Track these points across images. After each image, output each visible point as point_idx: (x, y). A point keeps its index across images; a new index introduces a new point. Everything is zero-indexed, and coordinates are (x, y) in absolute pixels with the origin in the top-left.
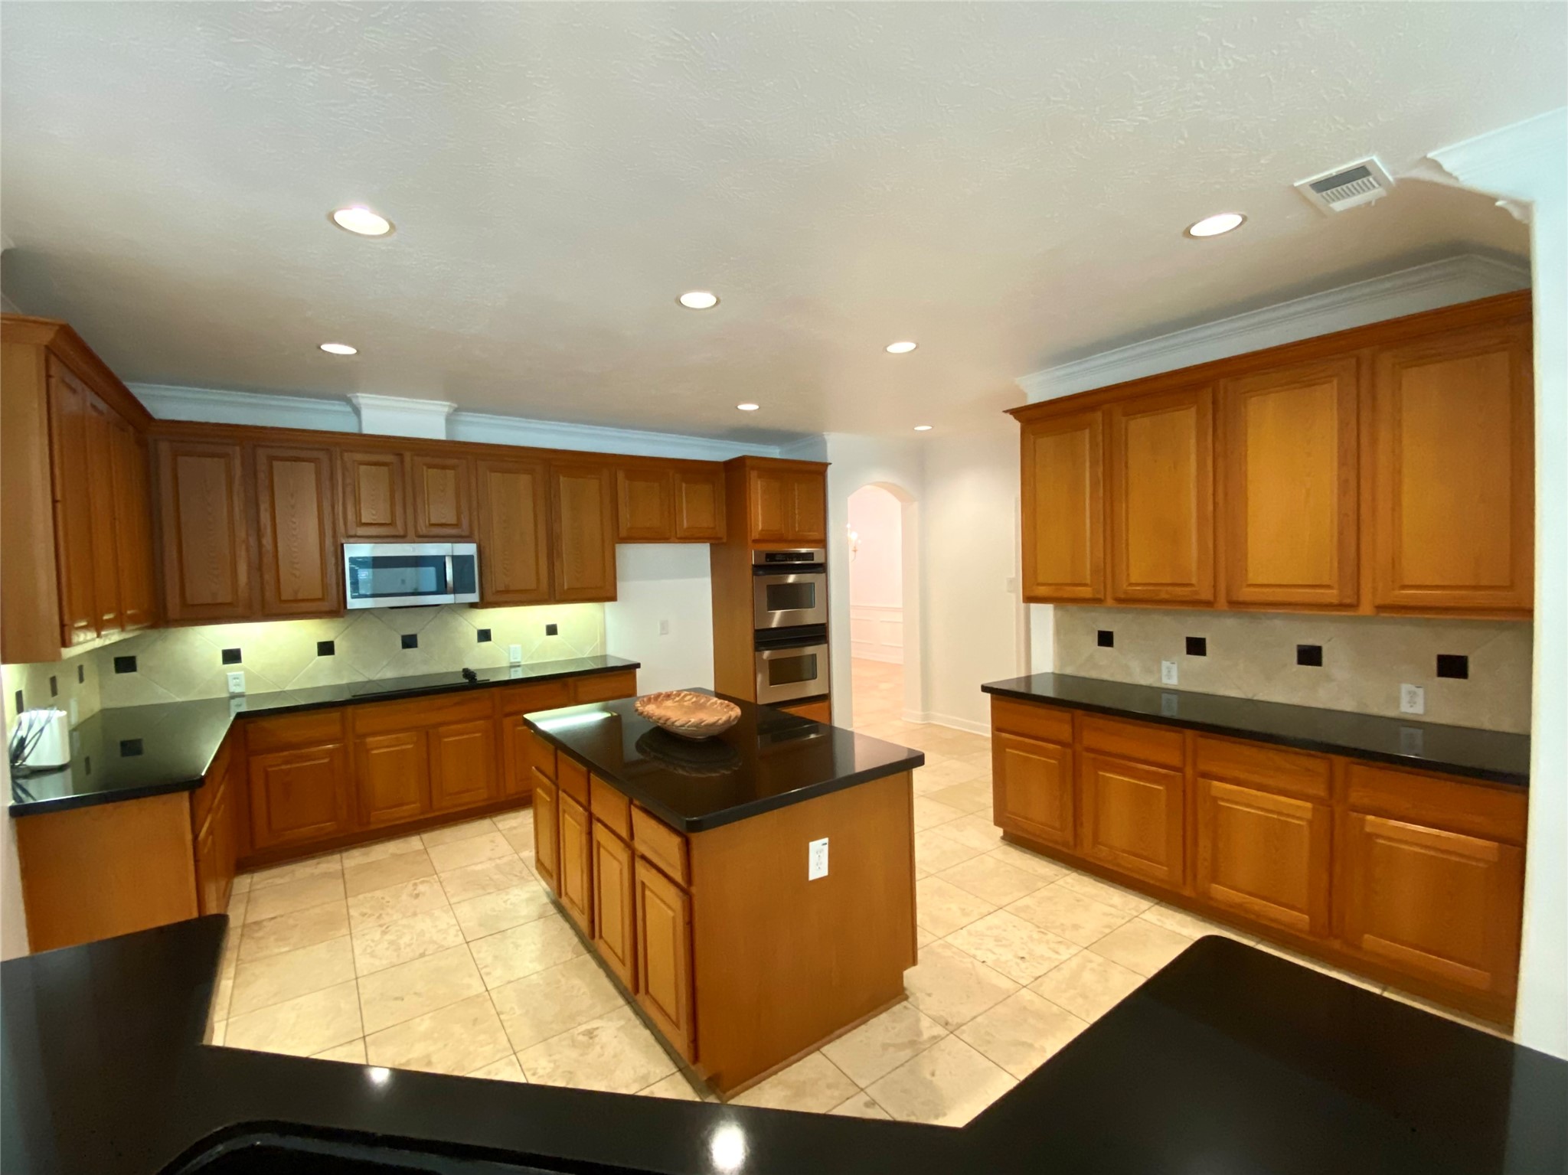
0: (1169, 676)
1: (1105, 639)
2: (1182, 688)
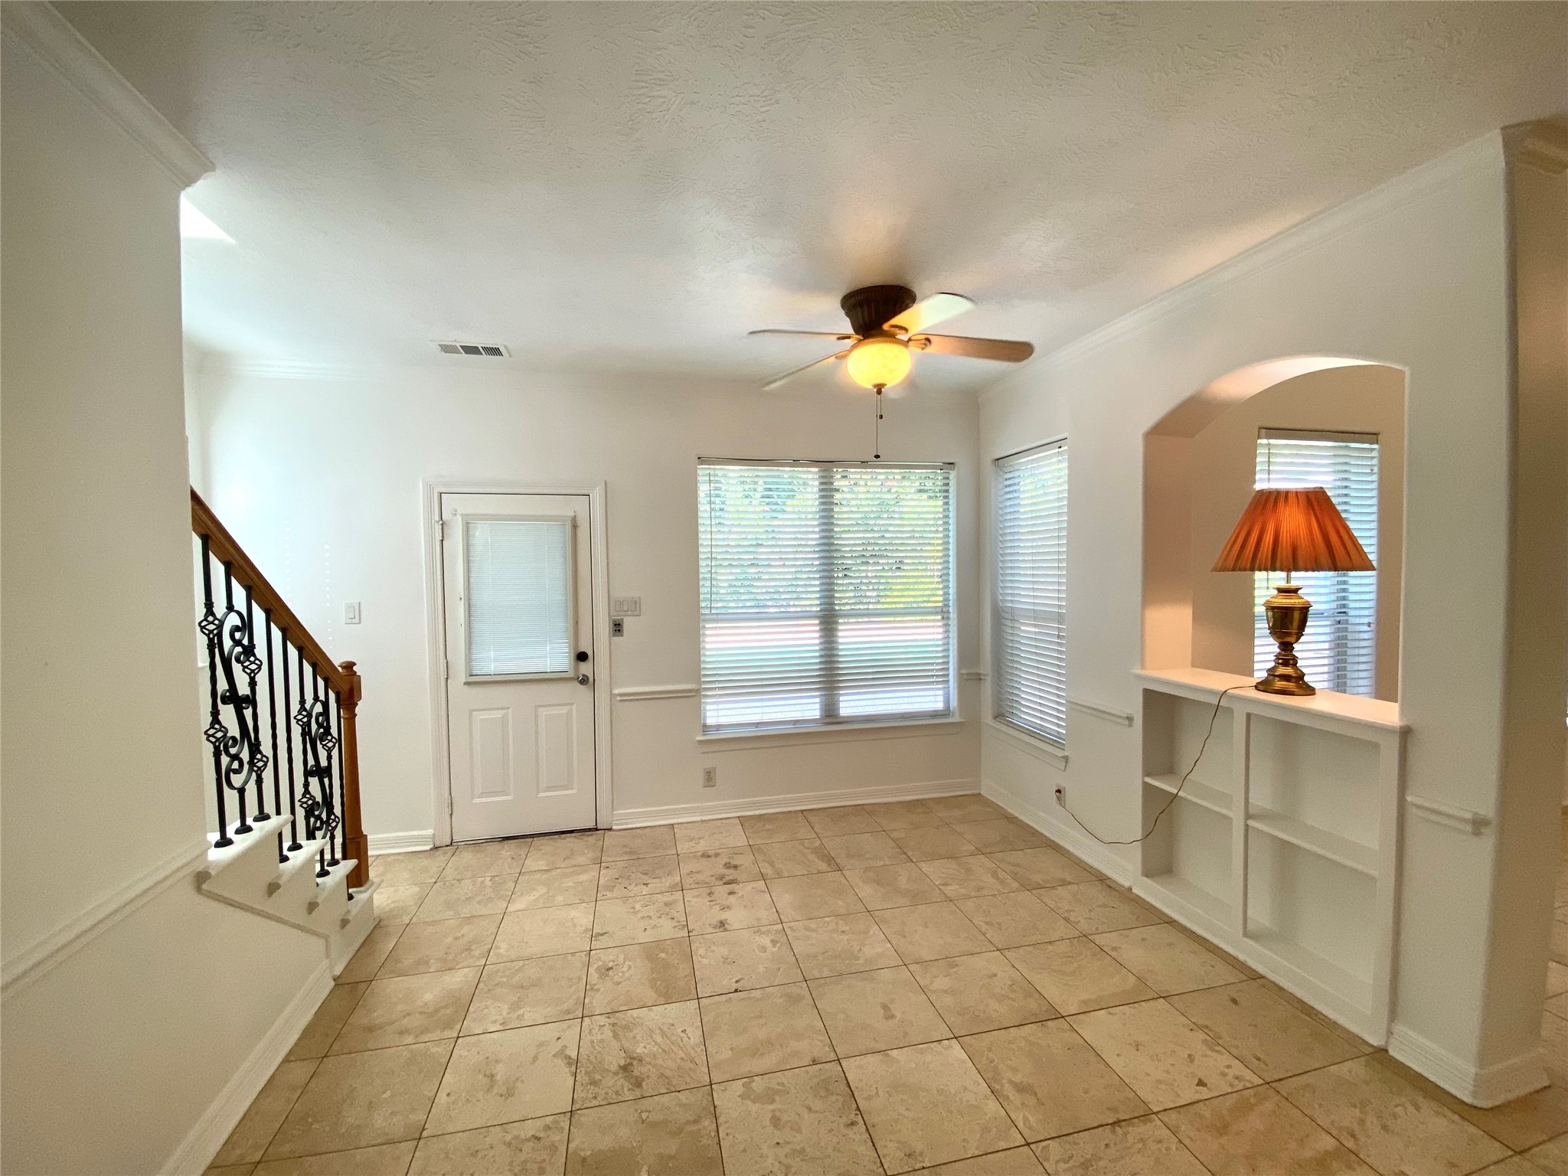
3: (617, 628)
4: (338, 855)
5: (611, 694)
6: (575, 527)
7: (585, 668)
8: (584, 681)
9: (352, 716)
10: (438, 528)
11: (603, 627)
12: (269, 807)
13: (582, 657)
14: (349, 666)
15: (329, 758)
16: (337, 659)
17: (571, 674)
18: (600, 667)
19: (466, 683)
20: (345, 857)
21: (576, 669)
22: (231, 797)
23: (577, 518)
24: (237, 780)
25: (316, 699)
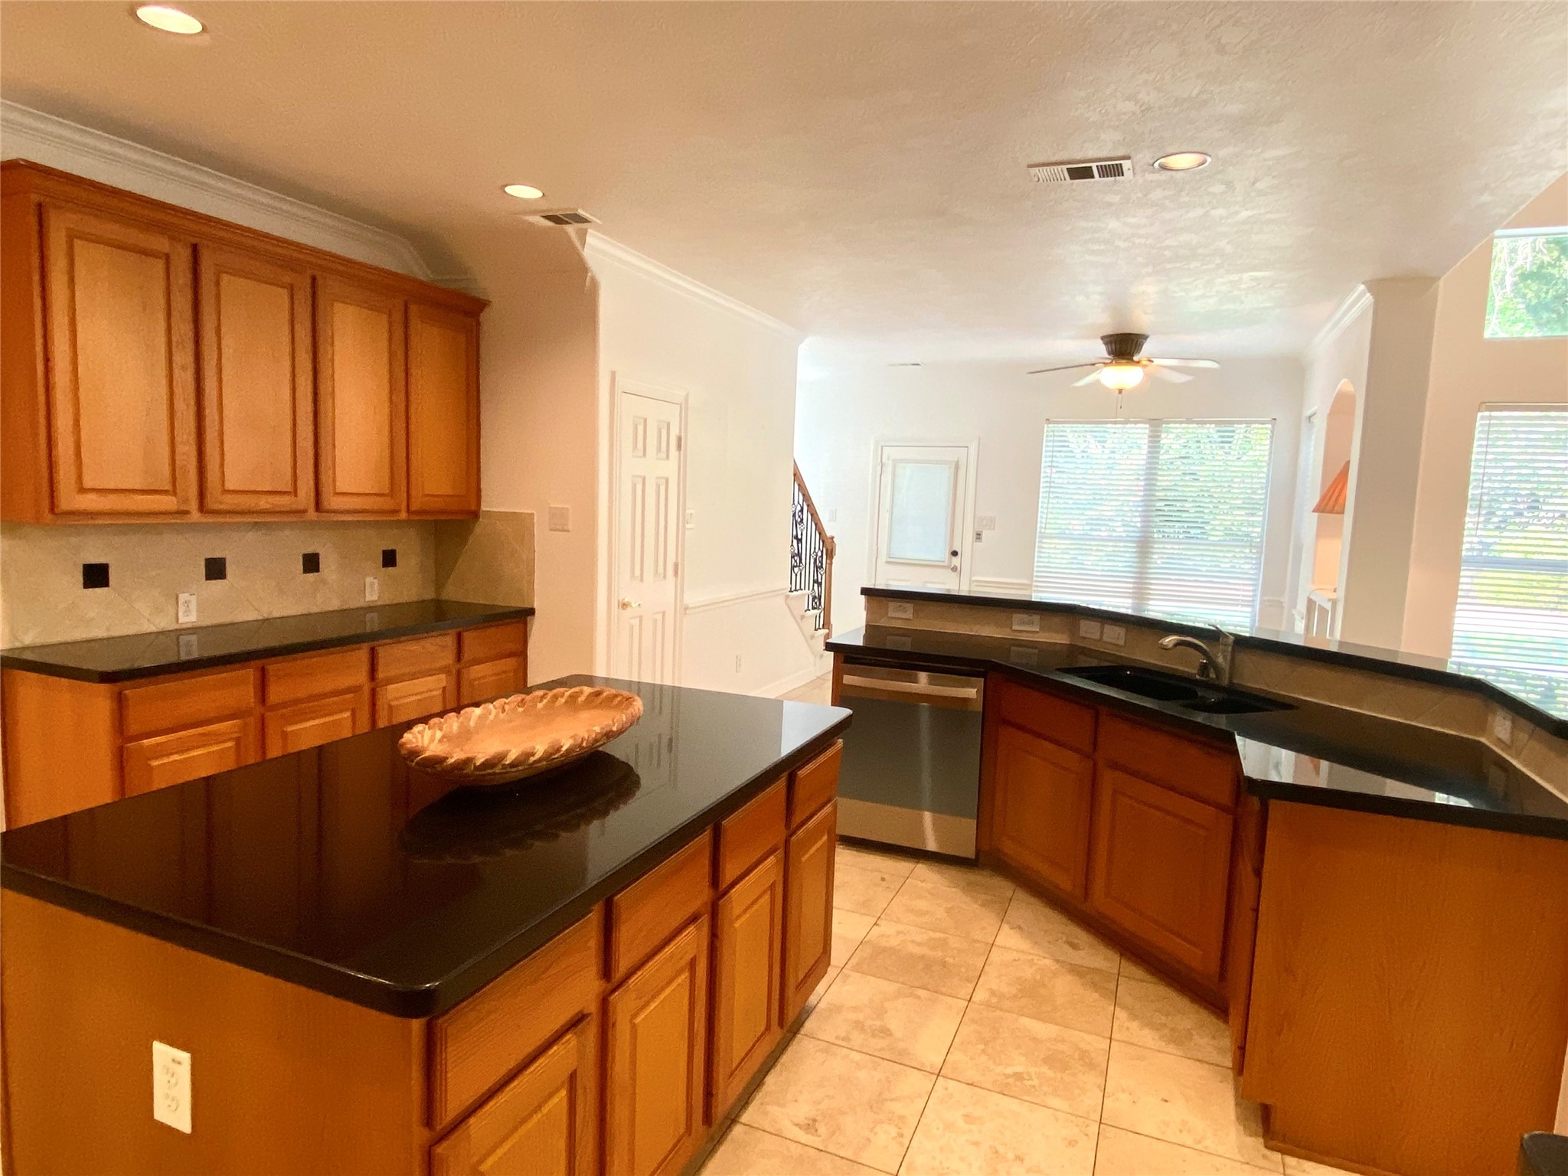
0: (187, 612)
1: (96, 576)
2: (204, 624)
3: (979, 536)
4: (821, 627)
5: (970, 580)
6: (957, 468)
7: (956, 561)
8: (954, 569)
9: (831, 564)
10: (879, 468)
11: (969, 536)
12: (803, 587)
13: (955, 554)
14: (832, 538)
15: (822, 579)
16: (829, 534)
17: (946, 564)
18: (964, 561)
19: (887, 562)
20: (823, 628)
21: (950, 562)
22: (794, 575)
23: (960, 463)
24: (796, 569)
25: (819, 549)
